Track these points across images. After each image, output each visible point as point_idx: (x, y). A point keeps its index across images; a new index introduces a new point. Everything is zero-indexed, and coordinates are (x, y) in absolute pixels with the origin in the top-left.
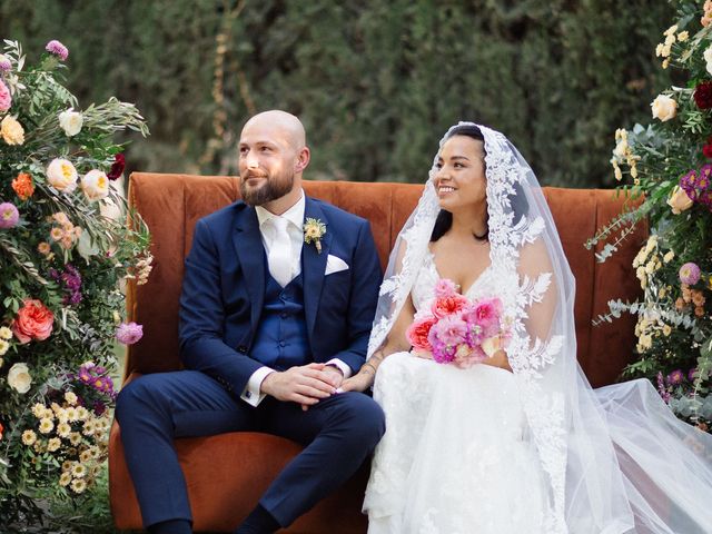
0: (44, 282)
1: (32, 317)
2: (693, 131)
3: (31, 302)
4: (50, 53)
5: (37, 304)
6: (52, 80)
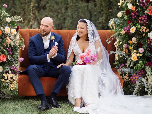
0: (5, 51)
1: (2, 57)
2: (125, 19)
3: (2, 54)
4: (4, 7)
5: (3, 55)
6: (5, 12)
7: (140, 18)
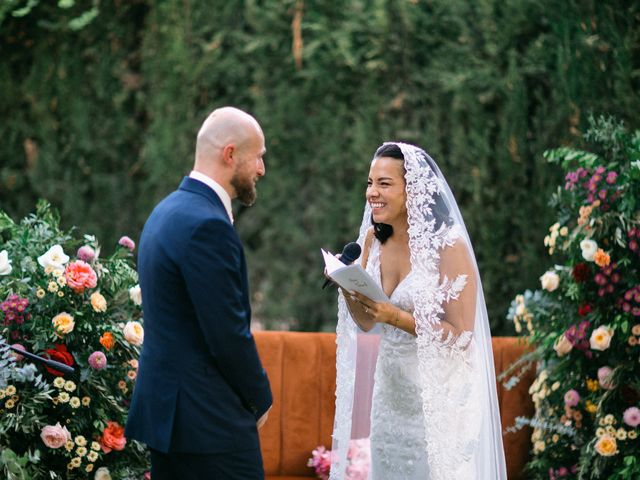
0: (122, 410)
1: (112, 434)
2: (573, 298)
3: (111, 423)
4: (122, 246)
5: (116, 424)
6: (127, 266)
7: (628, 296)
